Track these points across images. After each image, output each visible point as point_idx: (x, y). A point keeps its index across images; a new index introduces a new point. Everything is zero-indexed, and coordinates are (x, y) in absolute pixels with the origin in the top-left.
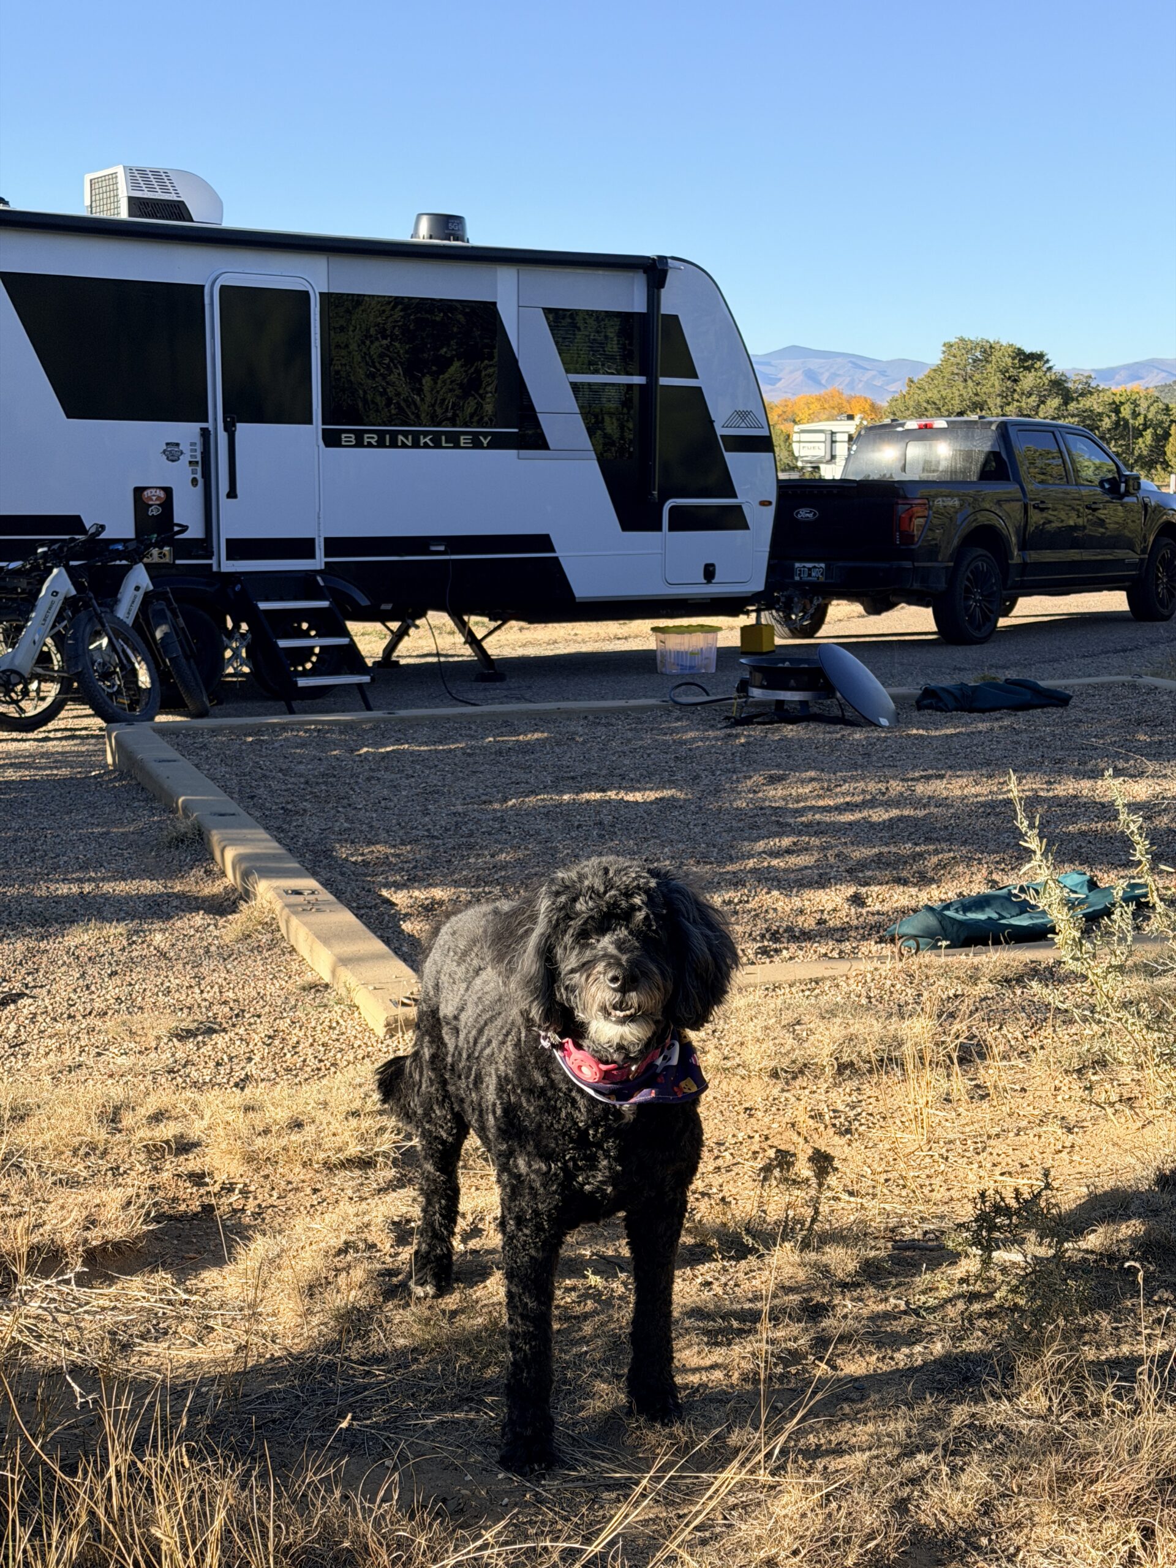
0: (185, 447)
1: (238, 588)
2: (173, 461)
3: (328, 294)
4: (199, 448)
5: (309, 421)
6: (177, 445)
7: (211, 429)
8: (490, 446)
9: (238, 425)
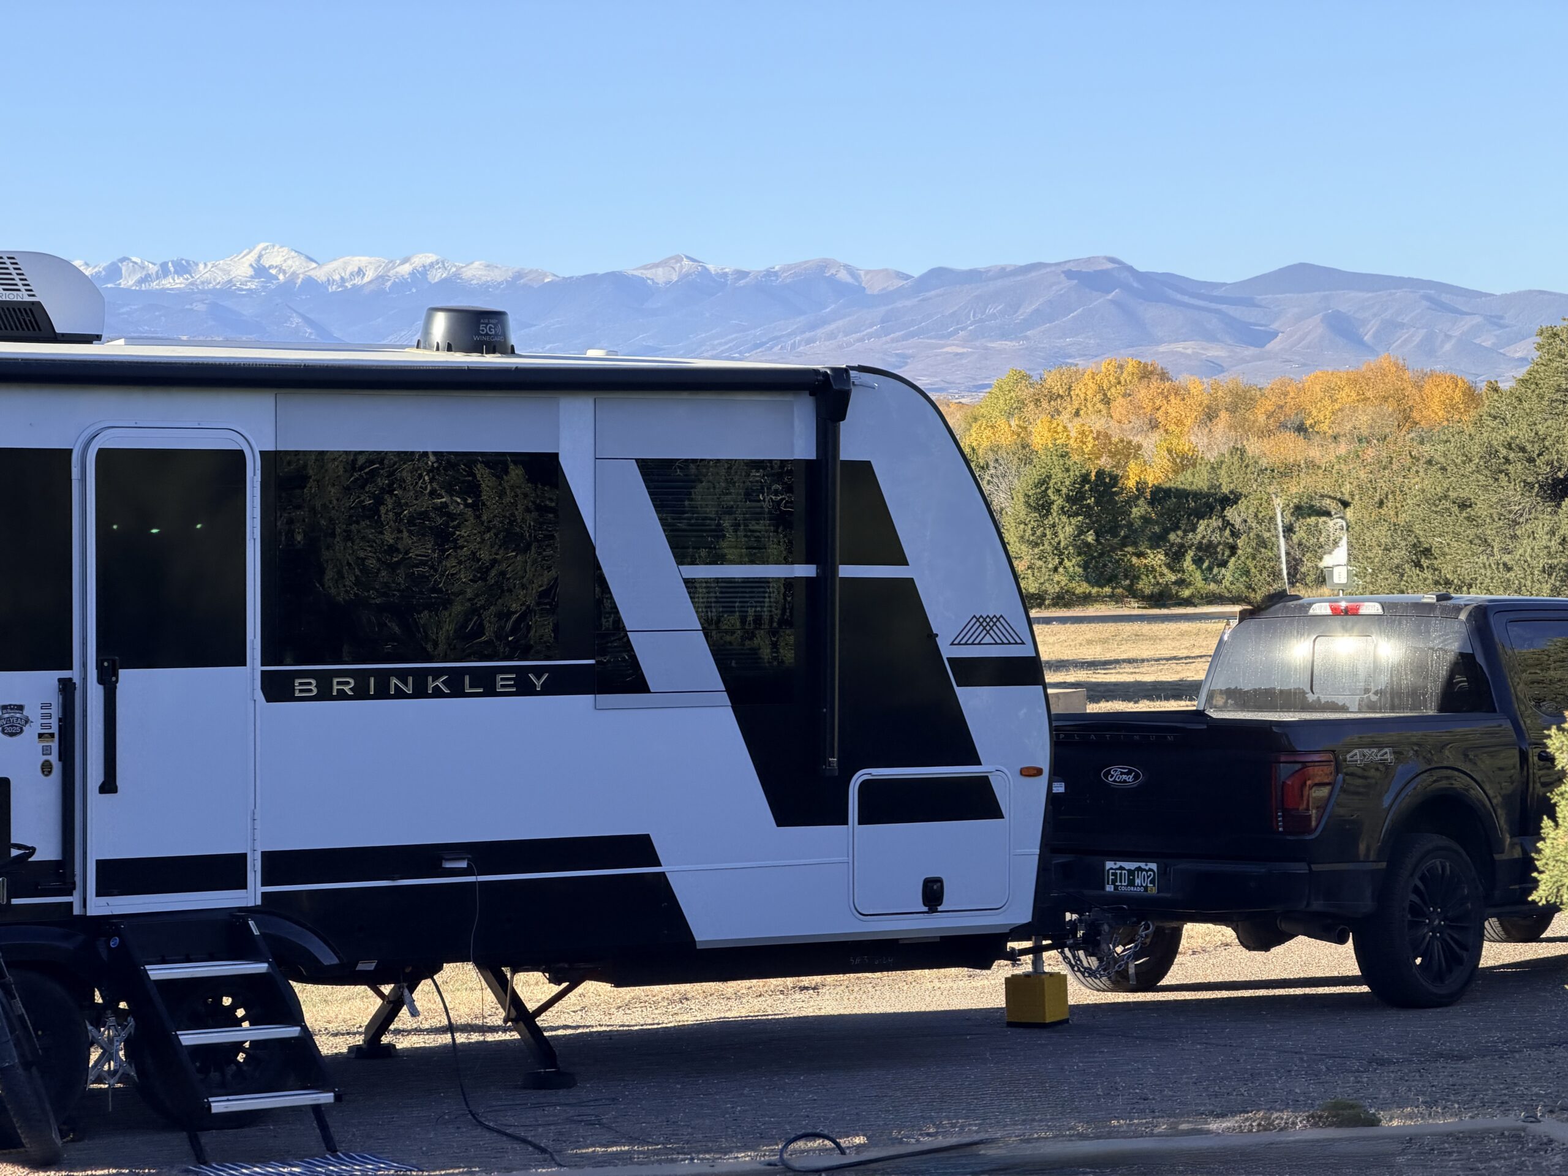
0: (33, 711)
1: (114, 943)
2: (12, 735)
3: (276, 453)
4: (56, 712)
5: (240, 660)
6: (20, 708)
7: (77, 680)
8: (547, 691)
9: (123, 673)
